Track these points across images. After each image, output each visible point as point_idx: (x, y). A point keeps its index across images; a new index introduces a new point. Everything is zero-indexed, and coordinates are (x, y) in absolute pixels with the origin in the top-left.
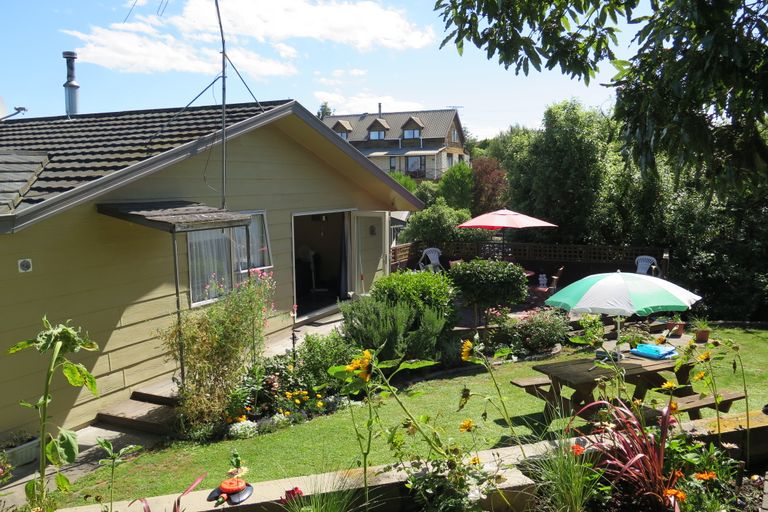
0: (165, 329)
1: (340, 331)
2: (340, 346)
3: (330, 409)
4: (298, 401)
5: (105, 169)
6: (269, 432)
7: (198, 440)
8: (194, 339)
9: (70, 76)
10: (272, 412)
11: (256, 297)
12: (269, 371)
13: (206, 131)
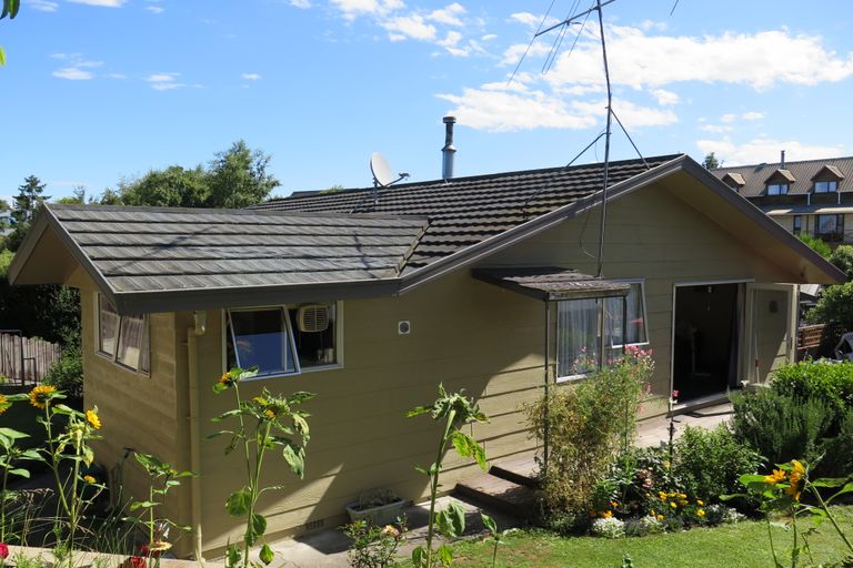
0: (531, 403)
1: (729, 427)
2: (730, 446)
3: (713, 520)
4: (673, 505)
5: (482, 233)
6: (638, 535)
7: (557, 530)
8: (560, 417)
9: (449, 140)
10: (642, 513)
11: (631, 377)
12: (641, 464)
13: (584, 193)
